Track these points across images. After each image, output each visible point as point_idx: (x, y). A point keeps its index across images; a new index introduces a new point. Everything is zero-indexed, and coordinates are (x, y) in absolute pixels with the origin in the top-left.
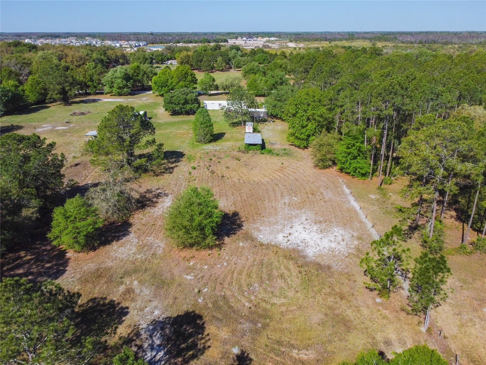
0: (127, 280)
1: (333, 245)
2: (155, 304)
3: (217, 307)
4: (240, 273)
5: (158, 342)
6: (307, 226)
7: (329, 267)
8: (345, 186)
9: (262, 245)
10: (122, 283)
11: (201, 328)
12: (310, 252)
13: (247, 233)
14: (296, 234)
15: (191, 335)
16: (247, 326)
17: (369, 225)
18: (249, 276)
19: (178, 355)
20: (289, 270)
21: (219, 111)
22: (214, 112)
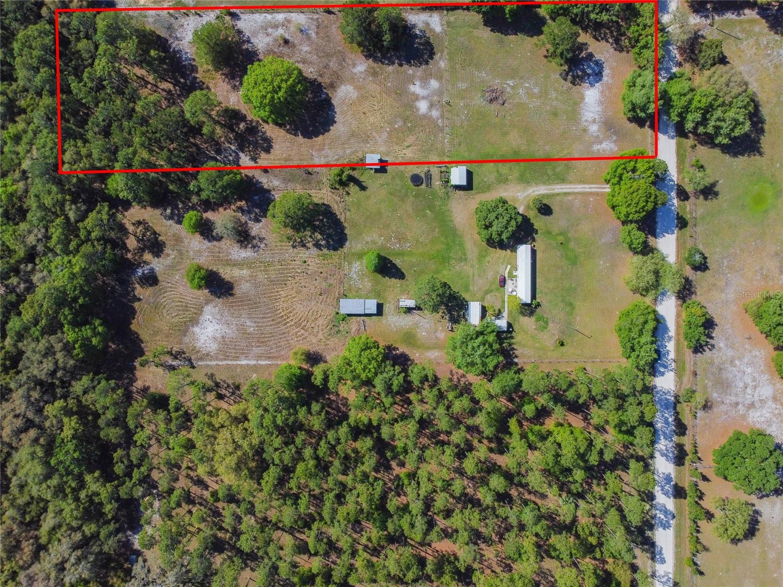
0: (175, 252)
1: (202, 341)
2: (162, 267)
3: (160, 290)
4: (180, 298)
5: (145, 272)
6: (219, 331)
7: (185, 335)
8: (270, 363)
9: (202, 307)
10: (173, 250)
11: (151, 285)
12: (196, 329)
13: (212, 300)
14: (210, 324)
15: (148, 282)
16: (152, 301)
17: (220, 363)
18: (179, 301)
19: (140, 279)
20: (184, 318)
21: (509, 266)
22: (501, 261)
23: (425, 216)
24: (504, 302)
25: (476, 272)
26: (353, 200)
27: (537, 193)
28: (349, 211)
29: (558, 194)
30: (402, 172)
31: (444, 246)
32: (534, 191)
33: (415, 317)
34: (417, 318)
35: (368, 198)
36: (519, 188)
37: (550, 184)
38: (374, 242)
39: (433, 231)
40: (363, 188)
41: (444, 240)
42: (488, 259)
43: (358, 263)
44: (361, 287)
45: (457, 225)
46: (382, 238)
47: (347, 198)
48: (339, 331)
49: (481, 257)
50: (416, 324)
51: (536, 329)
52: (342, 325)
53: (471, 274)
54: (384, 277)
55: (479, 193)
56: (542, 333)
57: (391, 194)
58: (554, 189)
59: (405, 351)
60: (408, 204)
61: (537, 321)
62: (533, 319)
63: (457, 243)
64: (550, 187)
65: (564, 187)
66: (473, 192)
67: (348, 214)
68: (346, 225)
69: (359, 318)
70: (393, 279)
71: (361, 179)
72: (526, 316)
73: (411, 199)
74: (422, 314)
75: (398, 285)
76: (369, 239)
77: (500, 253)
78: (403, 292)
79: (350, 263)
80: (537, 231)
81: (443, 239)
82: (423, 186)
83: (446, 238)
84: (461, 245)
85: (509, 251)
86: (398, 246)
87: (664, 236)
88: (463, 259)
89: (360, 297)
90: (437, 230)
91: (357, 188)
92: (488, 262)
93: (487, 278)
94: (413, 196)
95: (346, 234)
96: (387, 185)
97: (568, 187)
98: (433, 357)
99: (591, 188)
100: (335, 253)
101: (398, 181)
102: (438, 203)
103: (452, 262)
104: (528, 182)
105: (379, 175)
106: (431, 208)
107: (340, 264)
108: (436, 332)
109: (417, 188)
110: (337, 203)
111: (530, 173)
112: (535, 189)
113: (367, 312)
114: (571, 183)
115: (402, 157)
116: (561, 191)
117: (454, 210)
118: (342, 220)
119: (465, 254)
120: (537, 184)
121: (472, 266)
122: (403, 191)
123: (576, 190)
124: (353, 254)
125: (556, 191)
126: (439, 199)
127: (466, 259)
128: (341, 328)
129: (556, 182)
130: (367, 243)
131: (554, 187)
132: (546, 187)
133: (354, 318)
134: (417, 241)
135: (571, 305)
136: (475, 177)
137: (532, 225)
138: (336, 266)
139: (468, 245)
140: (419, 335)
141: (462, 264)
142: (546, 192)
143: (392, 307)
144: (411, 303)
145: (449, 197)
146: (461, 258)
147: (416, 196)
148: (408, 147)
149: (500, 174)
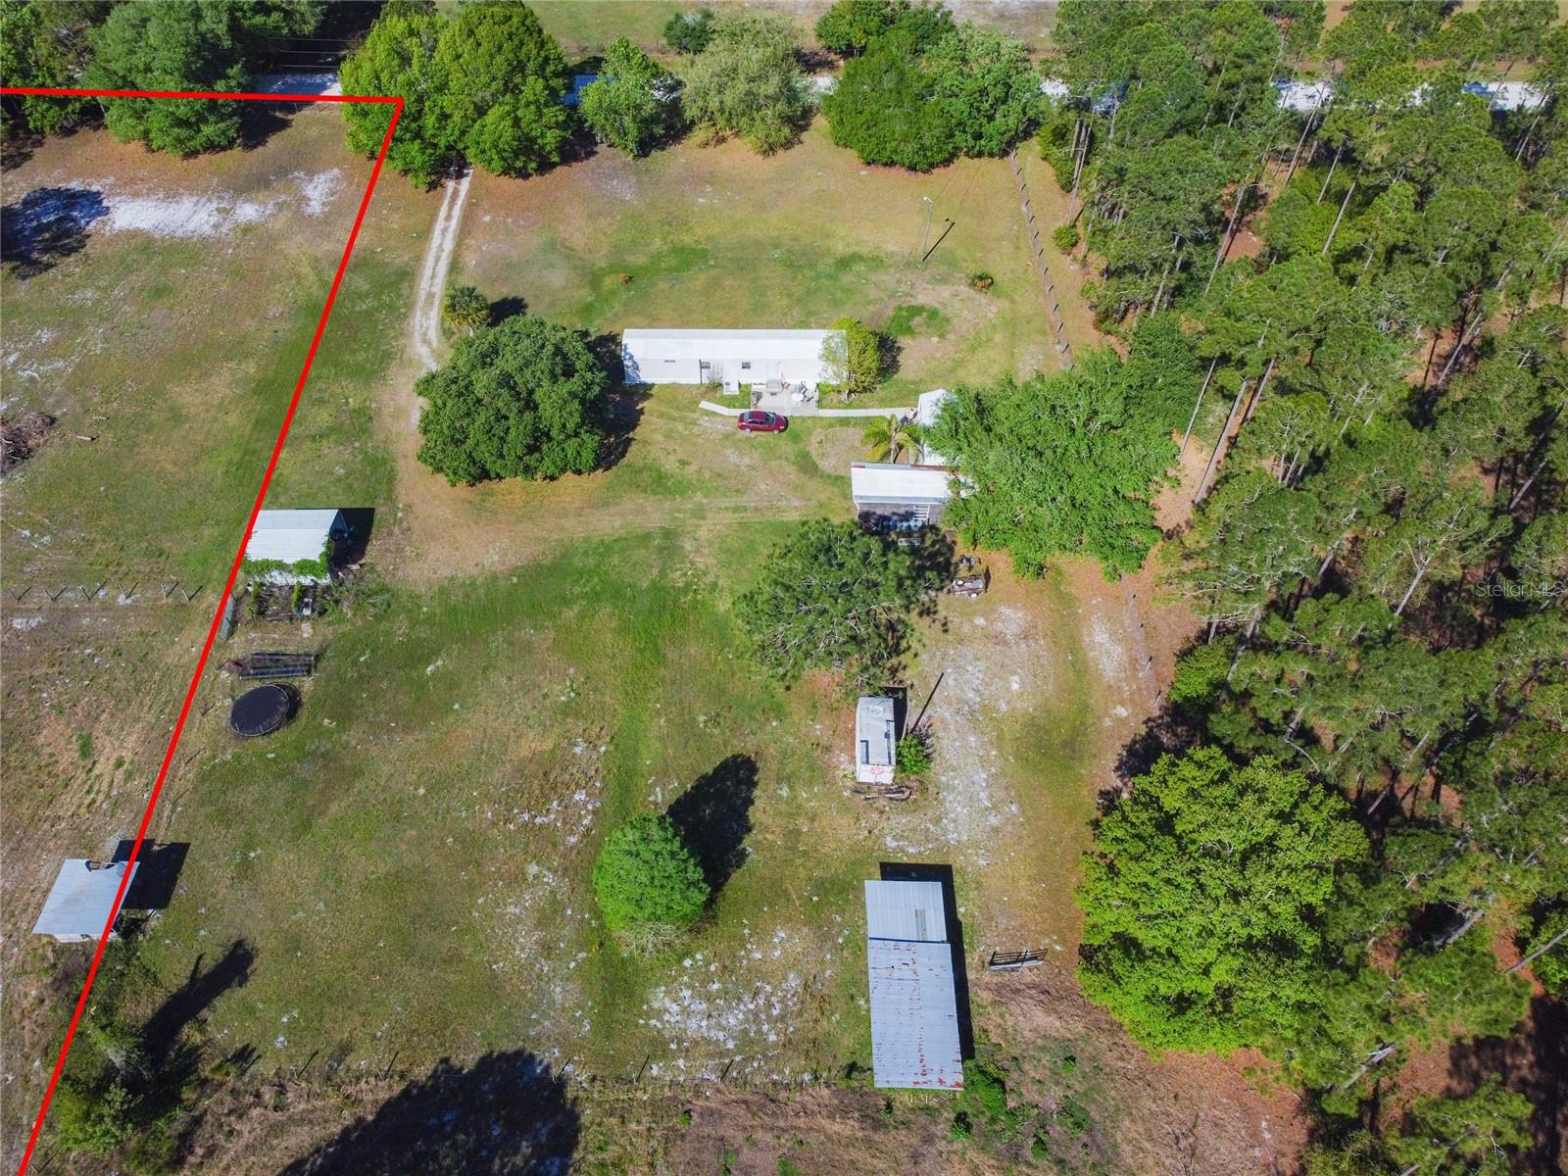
21: (704, 405)
22: (680, 427)
23: (450, 683)
24: (845, 422)
25: (725, 503)
26: (291, 1030)
27: (433, 334)
28: (345, 1049)
30: (203, 778)
31: (606, 609)
32: (426, 341)
33: (943, 720)
34: (940, 711)
35: (294, 943)
37: (410, 306)
38: (548, 915)
39: (528, 648)
41: (576, 609)
42: (670, 465)
43: (659, 998)
44: (793, 981)
45: (513, 560)
46: (533, 869)
47: (265, 1068)
48: (1067, 1110)
49: (660, 483)
50: (978, 716)
51: (942, 336)
52: (1031, 1095)
53: (730, 518)
54: (743, 855)
55: (391, 490)
56: (955, 321)
57: (306, 825)
58: (430, 294)
59: (1113, 765)
60: (375, 752)
61: (910, 331)
62: (904, 341)
63: (592, 561)
64: (420, 304)
65: (428, 272)
66: (381, 511)
67: (360, 1062)
68: (422, 1072)
69: (979, 996)
70: (755, 814)
71: (176, 976)
72: (894, 360)
73: (353, 736)
74: (924, 694)
75: (785, 792)
76: (525, 943)
77: (652, 429)
78: (819, 771)
79: (659, 1048)
81: (570, 614)
82: (306, 685)
83: (567, 602)
84: (605, 549)
85: (646, 405)
86: (580, 796)
88: (669, 543)
89: (856, 986)
90: (527, 632)
91: (226, 1004)
92: (684, 463)
93: (753, 468)
94: (342, 727)
95: (486, 1063)
96: (249, 846)
97: (430, 263)
98: (1118, 650)
99: (448, 218)
100: (588, 1138)
101: (246, 797)
102: (401, 628)
103: (677, 578)
104: (387, 356)
105: (182, 888)
106: (416, 654)
107: (658, 1109)
108: (999, 639)
109: (304, 714)
110: (278, 1130)
111: (353, 352)
112: (417, 338)
113: (937, 928)
114: (419, 259)
115: (129, 776)
116: (441, 277)
117: (447, 572)
118: (387, 1091)
119: (645, 538)
120: (400, 335)
121: (700, 513)
122: (304, 771)
123: (449, 245)
124: (606, 1026)
125: (440, 288)
126: (384, 626)
127: (668, 534)
128: (1052, 1098)
129: (405, 292)
130: (547, 949)
131: (422, 295)
132: (419, 313)
133: (977, 1023)
134: (566, 710)
135: (844, 263)
138: (673, 1137)
139: (608, 524)
140: (1027, 705)
141: (688, 545)
143: (901, 821)
144: (873, 717)
145: (384, 589)
146: (661, 549)
147: (345, 715)
148: (86, 749)
149: (332, 429)
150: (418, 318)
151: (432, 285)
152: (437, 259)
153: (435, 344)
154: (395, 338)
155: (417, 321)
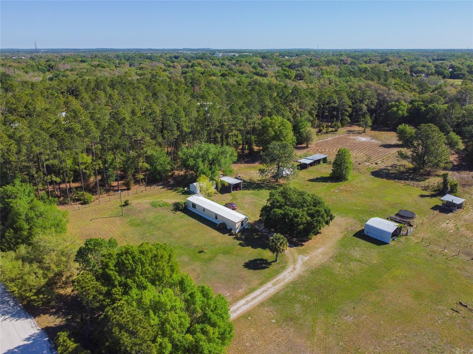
23: (356, 206)
27: (290, 269)
29: (261, 284)
32: (294, 269)
36: (315, 262)
37: (287, 286)
39: (334, 203)
40: (422, 196)
55: (344, 238)
58: (274, 285)
61: (166, 204)
64: (282, 284)
65: (265, 295)
66: (351, 235)
80: (243, 246)
86: (342, 188)
87: (28, 339)
97: (260, 299)
104: (312, 273)
106: (361, 211)
114: (262, 304)
116: (264, 288)
120: (300, 277)
123: (242, 302)
125: (269, 284)
131: (277, 287)
136: (368, 244)
137: (255, 247)
142: (281, 276)
149: (352, 261)
150: (288, 279)
151: (269, 288)
152: (255, 298)
153: (292, 266)
154: (304, 277)
155: (290, 277)
